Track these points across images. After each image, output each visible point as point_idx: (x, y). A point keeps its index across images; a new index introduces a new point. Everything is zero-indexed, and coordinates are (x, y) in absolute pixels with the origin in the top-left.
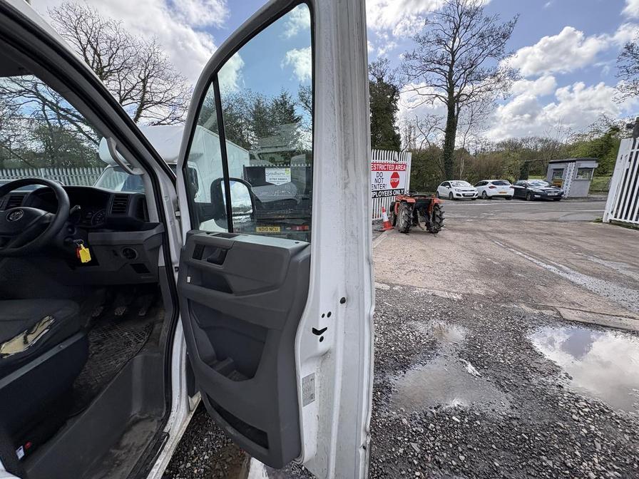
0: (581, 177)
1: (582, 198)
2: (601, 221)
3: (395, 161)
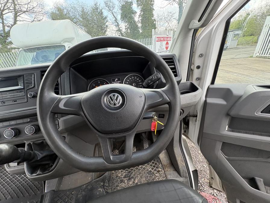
0: (234, 39)
1: (234, 48)
2: (253, 57)
3: (167, 35)
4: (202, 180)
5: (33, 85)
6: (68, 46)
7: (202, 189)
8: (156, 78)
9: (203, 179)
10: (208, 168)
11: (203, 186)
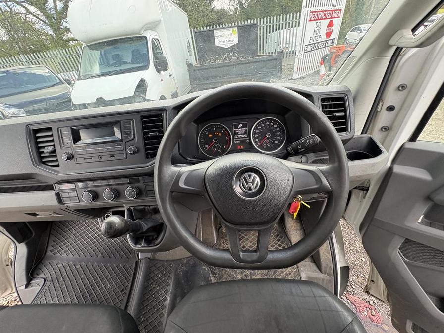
3: (333, 6)
4: (354, 278)
5: (132, 136)
6: (152, 37)
7: (351, 290)
8: (311, 143)
9: (356, 277)
10: (368, 263)
11: (354, 287)
